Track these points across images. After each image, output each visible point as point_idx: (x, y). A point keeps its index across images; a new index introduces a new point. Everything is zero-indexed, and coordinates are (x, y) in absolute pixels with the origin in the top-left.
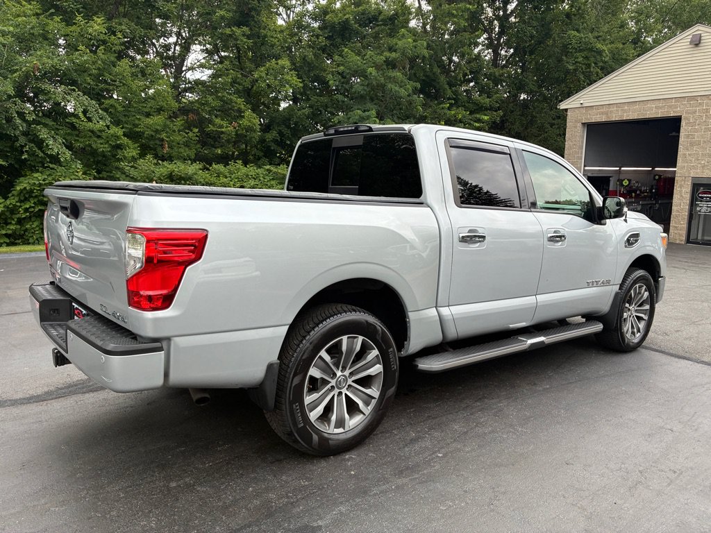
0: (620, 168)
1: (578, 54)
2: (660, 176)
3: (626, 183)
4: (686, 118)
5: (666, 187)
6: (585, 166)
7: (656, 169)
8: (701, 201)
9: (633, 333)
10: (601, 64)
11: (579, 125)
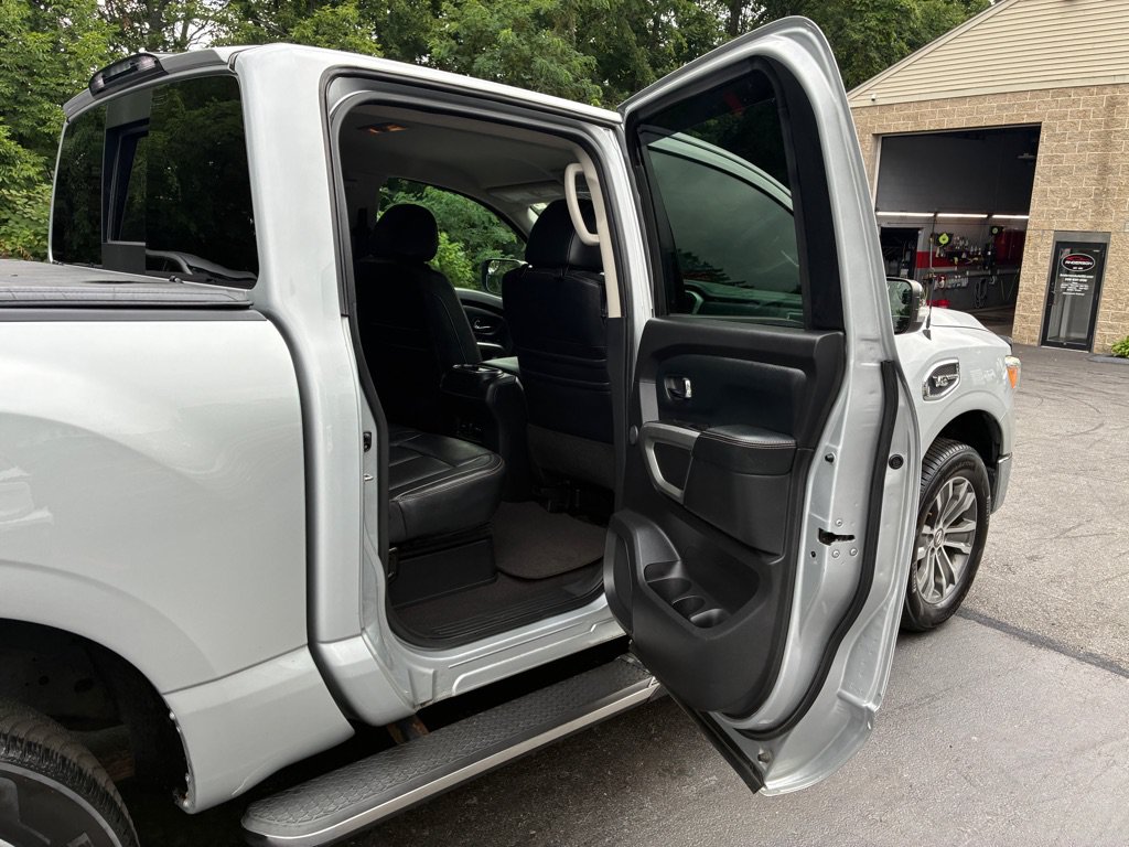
0: (936, 213)
1: (870, 15)
2: (1000, 229)
3: (944, 239)
4: (1049, 127)
5: (1009, 247)
6: (877, 210)
7: (995, 216)
8: (1068, 272)
9: (939, 587)
10: (907, 35)
11: (869, 137)
